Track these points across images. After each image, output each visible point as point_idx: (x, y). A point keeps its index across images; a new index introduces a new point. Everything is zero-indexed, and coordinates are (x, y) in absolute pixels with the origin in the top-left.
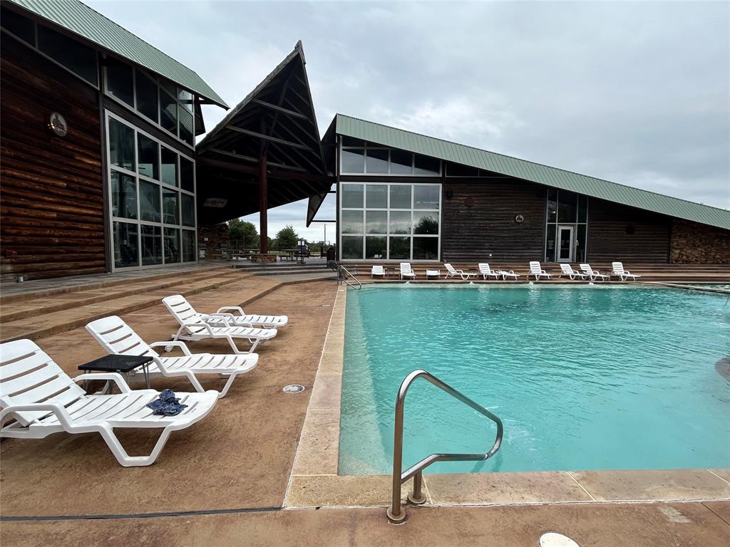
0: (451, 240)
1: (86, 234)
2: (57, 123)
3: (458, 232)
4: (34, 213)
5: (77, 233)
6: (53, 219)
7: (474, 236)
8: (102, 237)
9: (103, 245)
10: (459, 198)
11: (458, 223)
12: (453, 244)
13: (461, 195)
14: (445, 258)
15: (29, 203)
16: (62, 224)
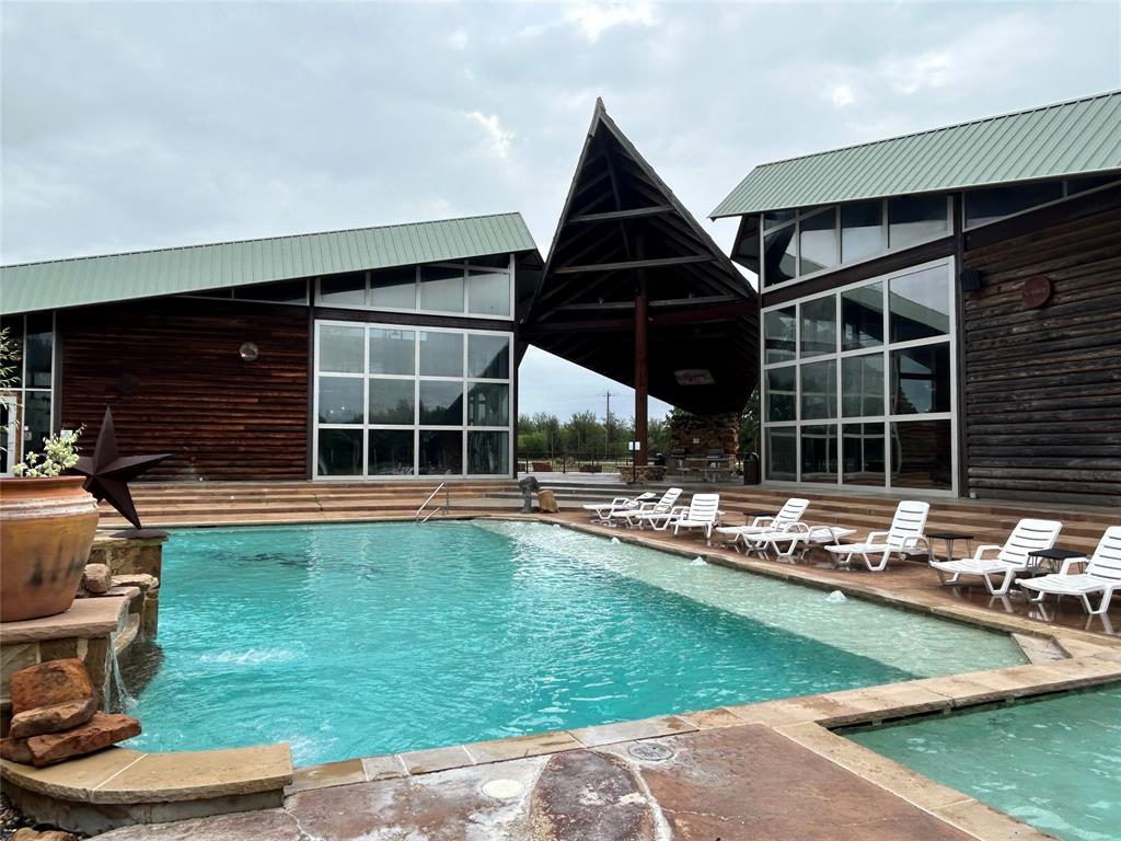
0: (990, 428)
1: (279, 443)
2: (246, 351)
3: (1007, 399)
4: (220, 428)
5: (268, 442)
6: (241, 431)
7: (1059, 408)
8: (304, 445)
9: (304, 453)
10: (1004, 287)
11: (1008, 370)
12: (994, 439)
13: (1011, 274)
14: (976, 486)
15: (216, 420)
16: (250, 435)
